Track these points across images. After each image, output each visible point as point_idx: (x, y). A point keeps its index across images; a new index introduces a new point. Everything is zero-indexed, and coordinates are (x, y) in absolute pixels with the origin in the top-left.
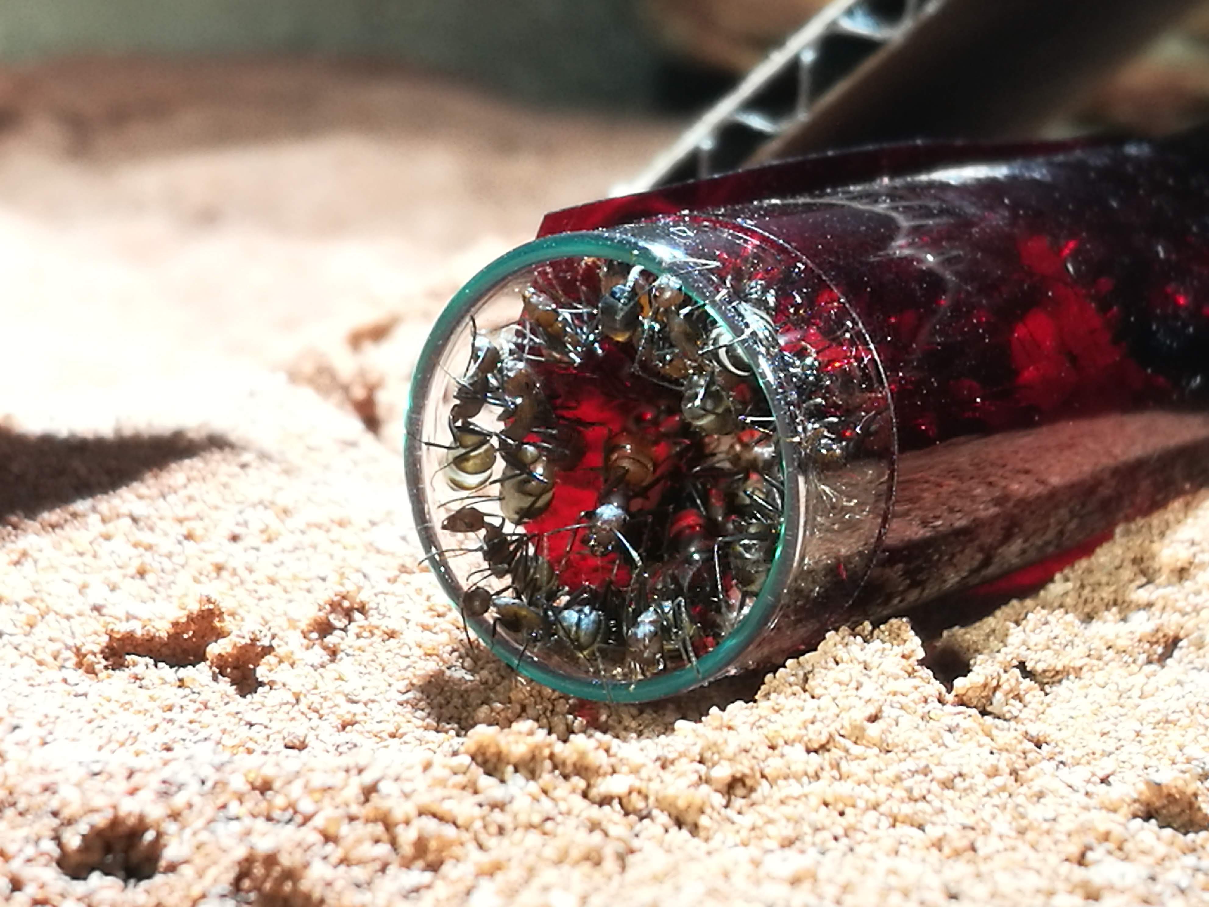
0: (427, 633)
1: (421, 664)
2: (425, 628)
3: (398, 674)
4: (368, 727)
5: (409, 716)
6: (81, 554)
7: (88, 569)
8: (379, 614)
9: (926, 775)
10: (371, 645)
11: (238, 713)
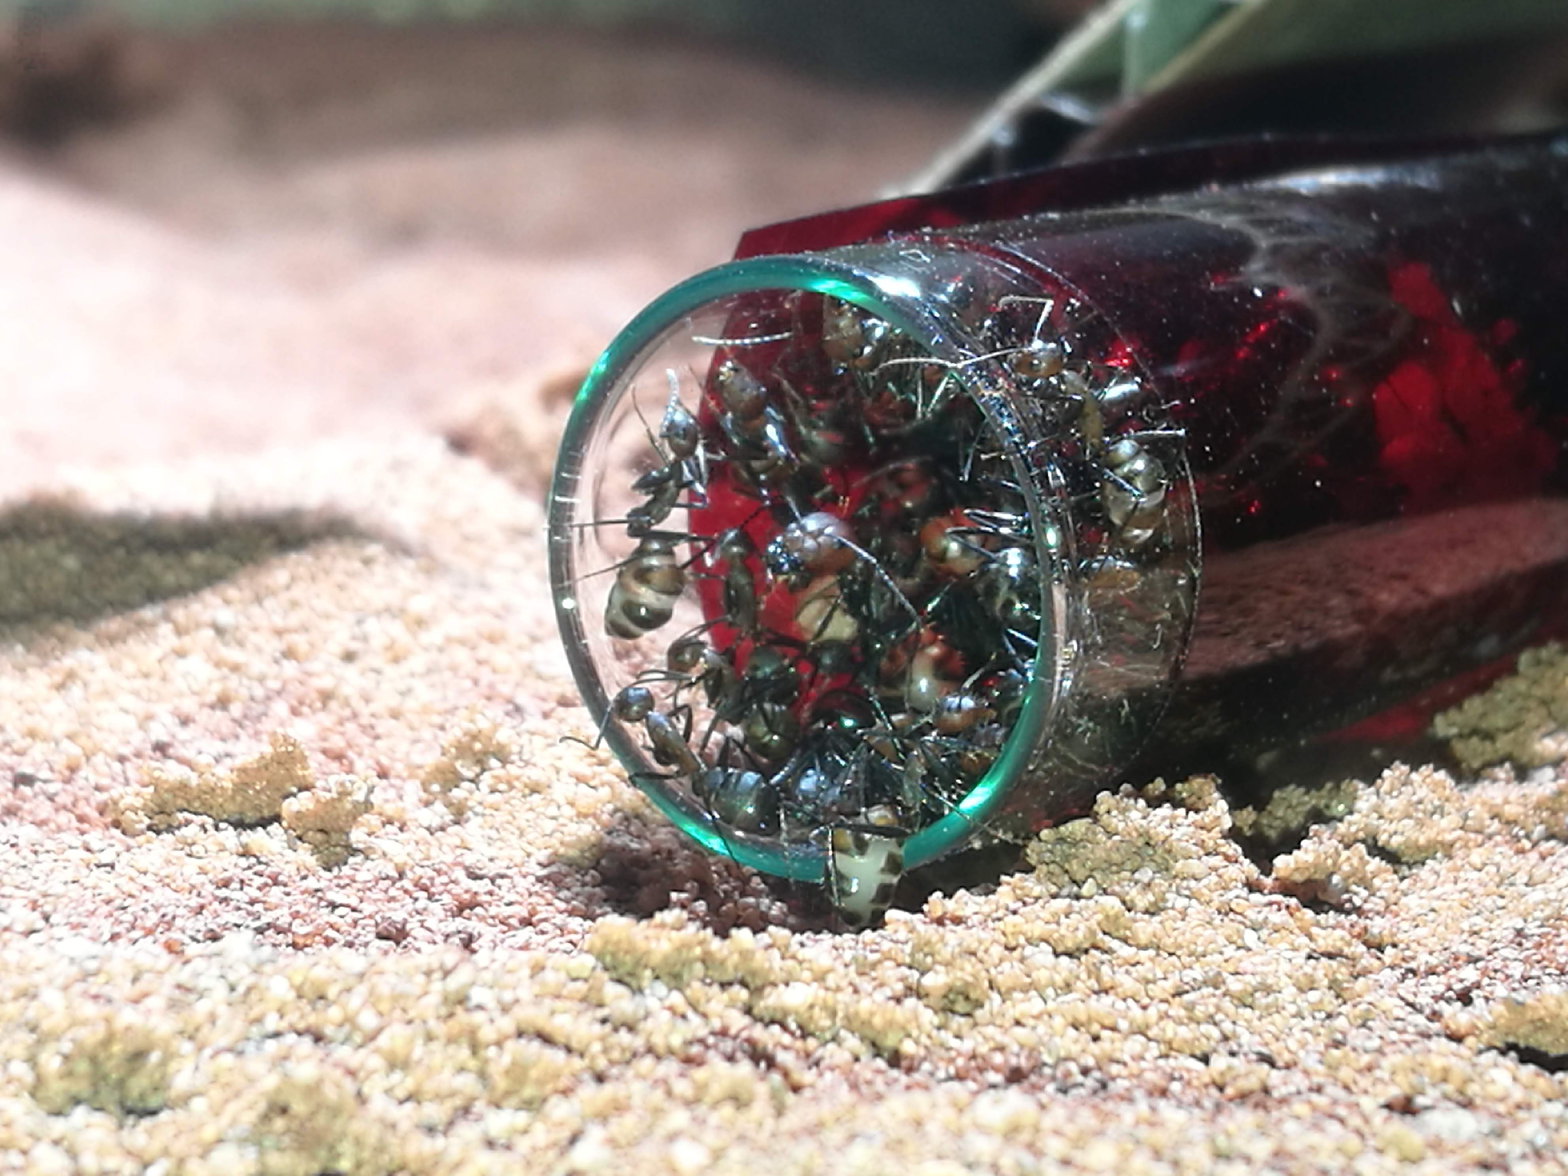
0: (583, 786)
1: (573, 827)
2: (580, 779)
3: (540, 842)
4: (493, 911)
5: (549, 896)
6: (146, 676)
7: (154, 696)
8: (521, 760)
9: (1216, 987)
10: (507, 802)
11: (317, 890)
